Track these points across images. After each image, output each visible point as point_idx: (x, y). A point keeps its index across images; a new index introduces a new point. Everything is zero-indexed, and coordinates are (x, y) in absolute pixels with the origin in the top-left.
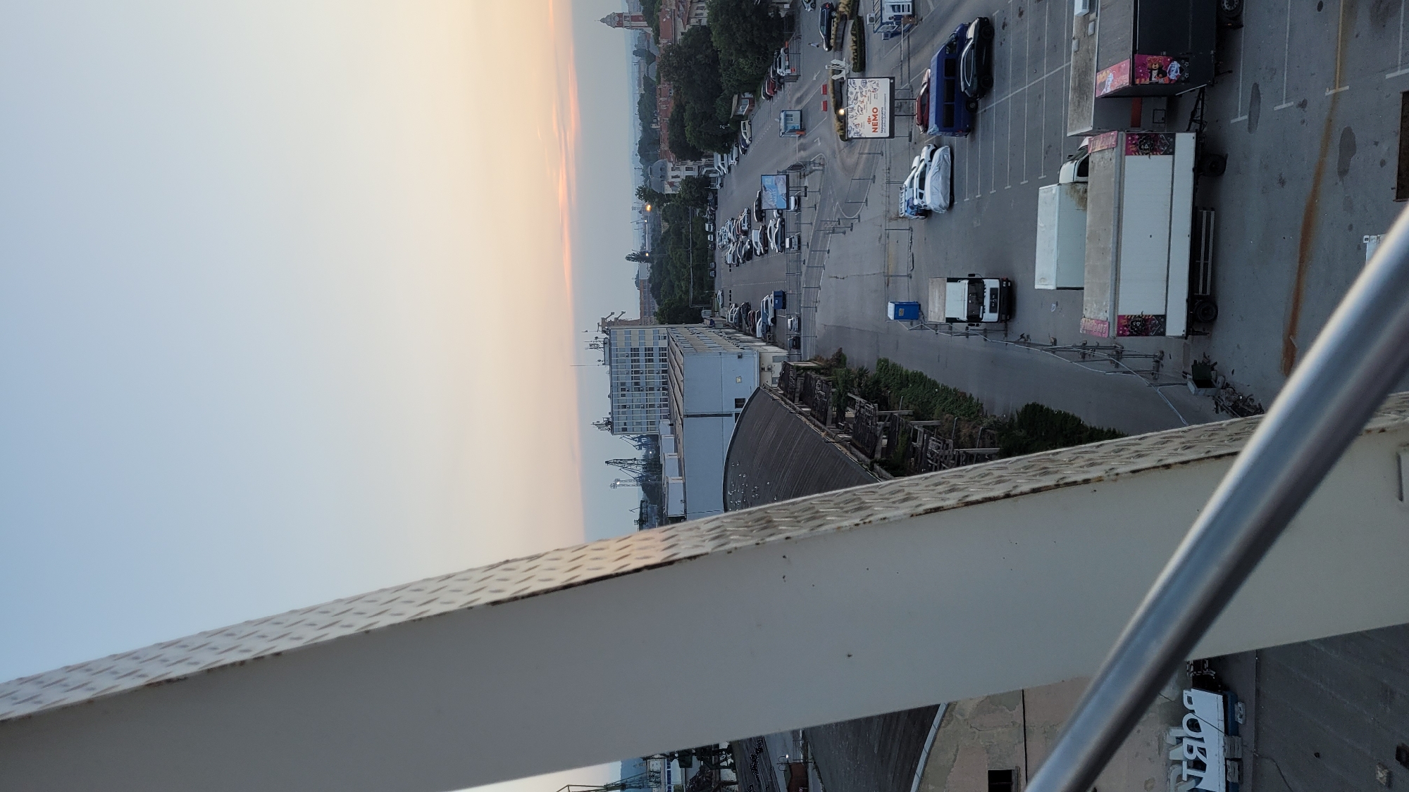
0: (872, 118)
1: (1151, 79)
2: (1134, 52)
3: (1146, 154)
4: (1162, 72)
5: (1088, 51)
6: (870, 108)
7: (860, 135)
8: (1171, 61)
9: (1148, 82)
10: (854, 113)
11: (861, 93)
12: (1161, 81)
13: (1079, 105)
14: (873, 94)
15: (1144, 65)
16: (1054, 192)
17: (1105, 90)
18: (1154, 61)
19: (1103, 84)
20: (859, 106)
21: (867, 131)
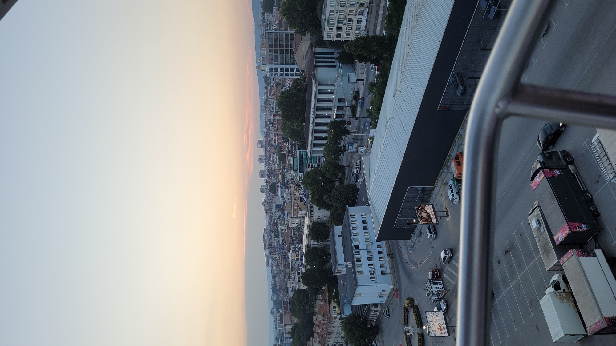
0: (439, 328)
1: (577, 230)
2: (567, 222)
3: (587, 256)
4: (580, 228)
5: (544, 238)
6: (437, 323)
7: (436, 335)
8: (581, 224)
9: (576, 230)
10: (431, 326)
11: (432, 317)
12: (581, 230)
13: (548, 257)
14: (437, 318)
15: (573, 226)
16: (547, 297)
17: (560, 240)
18: (576, 224)
19: (558, 238)
20: (432, 323)
21: (438, 333)
